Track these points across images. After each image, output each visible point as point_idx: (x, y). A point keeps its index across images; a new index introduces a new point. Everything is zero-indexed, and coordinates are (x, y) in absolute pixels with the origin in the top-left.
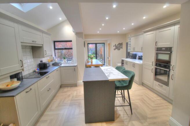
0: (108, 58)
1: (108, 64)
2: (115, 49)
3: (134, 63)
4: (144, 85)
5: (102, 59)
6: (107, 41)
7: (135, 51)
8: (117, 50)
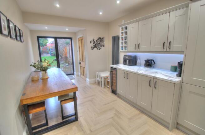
0: (80, 63)
1: (79, 74)
2: (92, 48)
3: (156, 78)
4: (180, 128)
5: (67, 64)
6: (75, 34)
7: (141, 50)
8: (96, 49)
